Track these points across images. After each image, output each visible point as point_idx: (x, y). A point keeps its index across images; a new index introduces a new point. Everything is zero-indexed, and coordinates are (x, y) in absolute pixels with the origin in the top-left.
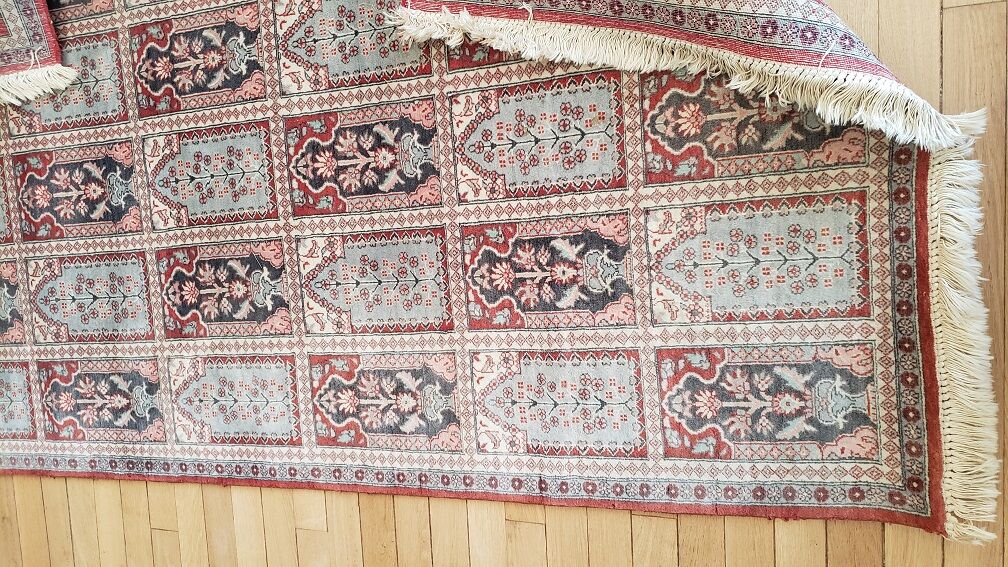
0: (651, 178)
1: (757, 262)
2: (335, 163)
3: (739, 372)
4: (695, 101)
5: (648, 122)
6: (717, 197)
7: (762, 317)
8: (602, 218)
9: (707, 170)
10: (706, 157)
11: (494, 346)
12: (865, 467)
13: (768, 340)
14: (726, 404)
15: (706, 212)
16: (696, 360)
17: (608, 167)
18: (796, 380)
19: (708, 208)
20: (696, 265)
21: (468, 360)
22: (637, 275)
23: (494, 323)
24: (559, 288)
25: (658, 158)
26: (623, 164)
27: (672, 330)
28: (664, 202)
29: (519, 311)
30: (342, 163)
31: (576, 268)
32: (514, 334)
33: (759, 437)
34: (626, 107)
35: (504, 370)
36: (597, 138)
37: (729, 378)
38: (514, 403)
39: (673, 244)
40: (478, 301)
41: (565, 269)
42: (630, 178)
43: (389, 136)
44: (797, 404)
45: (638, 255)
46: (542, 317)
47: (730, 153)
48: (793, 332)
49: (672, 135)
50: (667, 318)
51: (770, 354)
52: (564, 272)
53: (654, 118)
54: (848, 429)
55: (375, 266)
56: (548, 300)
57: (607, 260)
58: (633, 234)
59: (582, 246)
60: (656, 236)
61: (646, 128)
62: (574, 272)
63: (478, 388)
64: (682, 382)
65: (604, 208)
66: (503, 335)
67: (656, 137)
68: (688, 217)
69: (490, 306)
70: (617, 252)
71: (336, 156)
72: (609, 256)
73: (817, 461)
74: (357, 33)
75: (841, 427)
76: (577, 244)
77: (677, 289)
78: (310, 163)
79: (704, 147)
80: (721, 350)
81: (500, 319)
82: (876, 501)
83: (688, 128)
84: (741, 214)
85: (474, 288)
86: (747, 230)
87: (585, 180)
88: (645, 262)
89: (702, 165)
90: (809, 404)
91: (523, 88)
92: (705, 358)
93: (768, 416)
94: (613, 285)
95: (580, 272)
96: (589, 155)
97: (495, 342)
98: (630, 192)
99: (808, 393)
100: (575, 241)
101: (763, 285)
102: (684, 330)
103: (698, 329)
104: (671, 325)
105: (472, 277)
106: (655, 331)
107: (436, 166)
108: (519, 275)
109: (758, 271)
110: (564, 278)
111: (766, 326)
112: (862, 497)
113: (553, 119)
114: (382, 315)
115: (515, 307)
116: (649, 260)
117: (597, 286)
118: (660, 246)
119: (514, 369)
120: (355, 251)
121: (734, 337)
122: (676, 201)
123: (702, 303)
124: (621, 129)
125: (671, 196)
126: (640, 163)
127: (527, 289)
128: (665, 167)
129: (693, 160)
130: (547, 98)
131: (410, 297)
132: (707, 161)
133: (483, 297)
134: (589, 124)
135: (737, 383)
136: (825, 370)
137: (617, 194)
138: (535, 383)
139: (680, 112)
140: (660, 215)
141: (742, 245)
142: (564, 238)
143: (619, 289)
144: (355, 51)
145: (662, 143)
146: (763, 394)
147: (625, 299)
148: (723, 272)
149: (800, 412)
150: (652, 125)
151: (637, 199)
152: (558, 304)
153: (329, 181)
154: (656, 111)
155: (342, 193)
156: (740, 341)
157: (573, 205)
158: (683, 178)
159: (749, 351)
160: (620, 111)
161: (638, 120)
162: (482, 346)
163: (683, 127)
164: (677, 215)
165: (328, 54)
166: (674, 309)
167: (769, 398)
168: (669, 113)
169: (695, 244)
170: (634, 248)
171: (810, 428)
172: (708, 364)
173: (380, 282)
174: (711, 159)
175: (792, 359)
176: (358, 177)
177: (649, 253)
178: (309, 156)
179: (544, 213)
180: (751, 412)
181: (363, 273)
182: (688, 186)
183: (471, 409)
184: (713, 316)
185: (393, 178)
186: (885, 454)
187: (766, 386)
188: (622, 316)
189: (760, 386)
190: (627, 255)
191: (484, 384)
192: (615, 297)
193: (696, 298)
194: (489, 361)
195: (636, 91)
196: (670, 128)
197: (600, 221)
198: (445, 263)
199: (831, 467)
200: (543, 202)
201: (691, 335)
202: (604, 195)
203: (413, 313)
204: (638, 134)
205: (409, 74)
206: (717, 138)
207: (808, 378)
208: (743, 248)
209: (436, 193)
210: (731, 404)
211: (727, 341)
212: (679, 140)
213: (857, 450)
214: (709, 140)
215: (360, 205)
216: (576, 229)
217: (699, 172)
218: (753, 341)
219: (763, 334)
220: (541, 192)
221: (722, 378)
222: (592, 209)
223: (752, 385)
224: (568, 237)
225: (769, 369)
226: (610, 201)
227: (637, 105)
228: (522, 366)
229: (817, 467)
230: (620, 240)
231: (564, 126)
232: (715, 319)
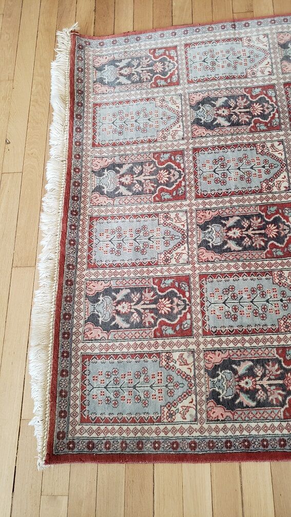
0: (181, 153)
1: (136, 121)
3: (145, 80)
4: (161, 184)
5: (182, 176)
6: (152, 145)
7: (134, 101)
8: (204, 135)
9: (156, 156)
10: (156, 161)
12: (98, 53)
13: (133, 92)
14: (151, 68)
15: (157, 139)
16: (163, 83)
17: (202, 157)
18: (123, 80)
19: (156, 141)
20: (162, 119)
21: (275, 70)
22: (188, 113)
24: (226, 106)
25: (178, 161)
26: (194, 158)
27: (173, 93)
28: (175, 143)
29: (247, 95)
31: (217, 113)
32: (249, 85)
33: (138, 58)
34: (193, 182)
35: (255, 69)
36: (207, 170)
37: (149, 78)
38: (249, 57)
39: (171, 126)
41: (223, 114)
42: (191, 152)
44: (123, 72)
45: (187, 121)
46: (235, 93)
47: (146, 162)
48: (123, 96)
49: (171, 170)
50: (174, 97)
51: (132, 88)
52: (224, 112)
53: (180, 178)
54: (104, 66)
56: (232, 100)
57: (202, 118)
58: (190, 129)
59: (215, 123)
60: (179, 129)
61: (183, 173)
62: (218, 112)
63: (269, 59)
64: (169, 74)
65: (204, 140)
66: (256, 84)
67: (178, 170)
68: (165, 137)
70: (197, 122)
72: (201, 120)
73: (116, 53)
75: (106, 66)
76: (217, 124)
77: (170, 109)
79: (157, 165)
80: (152, 87)
81: (258, 91)
82: (94, 42)
83: (164, 173)
84: (142, 139)
86: (139, 132)
87: (213, 152)
88: (184, 119)
89: (158, 158)
90: (118, 72)
91: (247, 193)
92: (159, 84)
93: (134, 66)
94: (199, 108)
95: (215, 112)
96: (211, 162)
97: (260, 80)
98: (191, 146)
99: (118, 76)
100: (218, 125)
101: (134, 113)
102: (167, 93)
103: (161, 94)
104: (173, 95)
106: (181, 92)
108: (248, 110)
109: (136, 117)
110: (223, 109)
111: (133, 98)
112: (100, 43)
113: (230, 179)
115: (249, 97)
116: (182, 119)
117: (207, 107)
118: (178, 125)
119: (249, 71)
121: (146, 93)
122: (170, 143)
123: (159, 104)
124: (195, 173)
125: (172, 145)
126: (186, 159)
127: (243, 104)
128: (175, 157)
129: (162, 160)
130: (234, 187)
132: (156, 159)
134: (211, 176)
135: (145, 76)
136: (110, 84)
137: (197, 145)
138: (238, 66)
139: (168, 179)
140: (177, 138)
141: (142, 127)
142: (224, 126)
143: (196, 107)
145: (176, 167)
146: (136, 73)
147: (194, 103)
148: (150, 116)
149: (121, 69)
150: (180, 175)
151: (188, 143)
152: (226, 99)
154: (179, 180)
156: (144, 91)
157: (219, 140)
158: (166, 153)
159: (140, 88)
160: (196, 181)
161: (187, 177)
162: (266, 78)
163: (166, 173)
164: (170, 138)
166: (171, 101)
167: (133, 72)
168: (173, 180)
169: (162, 127)
170: (189, 124)
171: (117, 64)
172: (157, 81)
174: (154, 160)
175: (123, 87)
177: (182, 122)
179: (234, 137)
180: (141, 66)
182: (164, 149)
183: (272, 51)
184: (155, 100)
186: (91, 58)
187: (134, 76)
188: (195, 96)
189: (137, 76)
190: (192, 121)
191: (266, 61)
192: (198, 103)
193: (162, 106)
194: (262, 72)
195: (188, 189)
196: (172, 173)
197: (205, 134)
199: (111, 52)
200: (235, 142)
201: (164, 92)
202: (204, 145)
204: (187, 171)
206: (152, 169)
207: (118, 81)
208: (142, 126)
210: (148, 68)
211: (149, 91)
212: (168, 168)
213: (101, 59)
214: (155, 168)
216: (217, 130)
217: (160, 155)
218: (138, 92)
219: (135, 94)
220: (236, 146)
221: (152, 77)
222: (209, 139)
223: (140, 76)
224: (221, 127)
225: (133, 82)
226: (201, 143)
227: (188, 183)
228: (245, 72)
229: (116, 51)
230: (196, 127)
231: (224, 175)
232: (154, 99)
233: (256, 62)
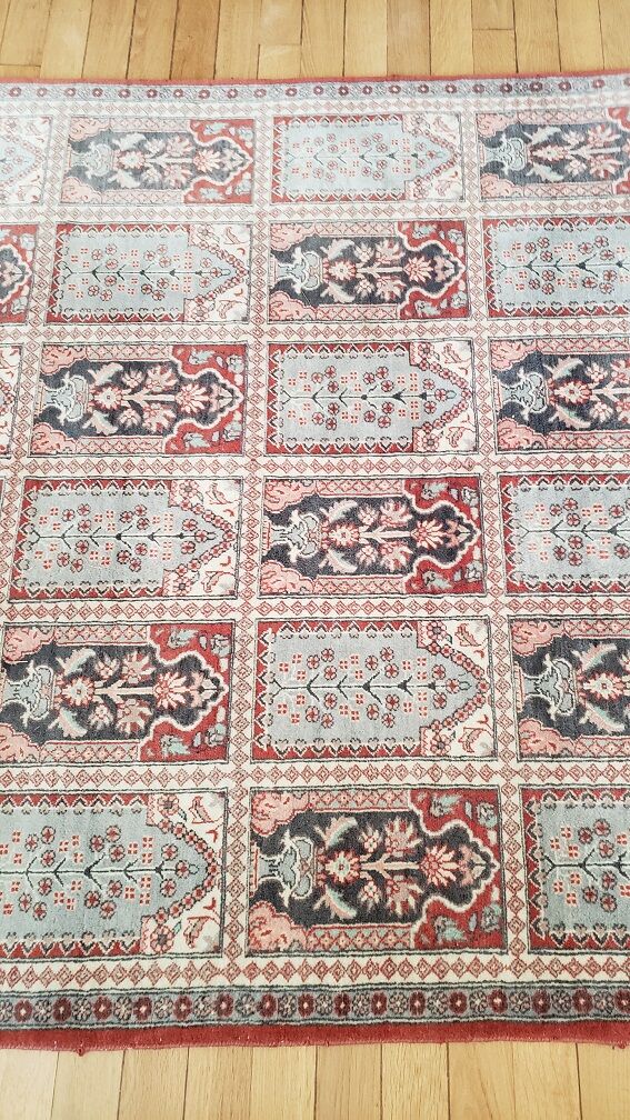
2: (179, 398)
11: (13, 209)
21: (46, 196)
23: (8, 231)
30: (170, 398)
40: (22, 252)
43: (99, 420)
55: (146, 289)
63: (40, 172)
69: (9, 246)
71: (176, 407)
74: (119, 537)
78: (214, 401)
85: (24, 264)
105: (24, 273)
107: (42, 384)
114: (146, 241)
120: (170, 305)
131: (107, 257)
133: (16, 254)
144: (125, 517)
153: (190, 380)
155: (174, 366)
162: (26, 209)
165: (165, 517)
173: (143, 273)
176: (148, 381)
178: (213, 409)
181: (163, 283)
183: (51, 153)
185: (102, 377)
191: (33, 175)
194: (21, 196)
198: (54, 287)
203: (107, 241)
205: (56, 484)
209: (49, 356)
215: (152, 351)
233: (13, 173)
